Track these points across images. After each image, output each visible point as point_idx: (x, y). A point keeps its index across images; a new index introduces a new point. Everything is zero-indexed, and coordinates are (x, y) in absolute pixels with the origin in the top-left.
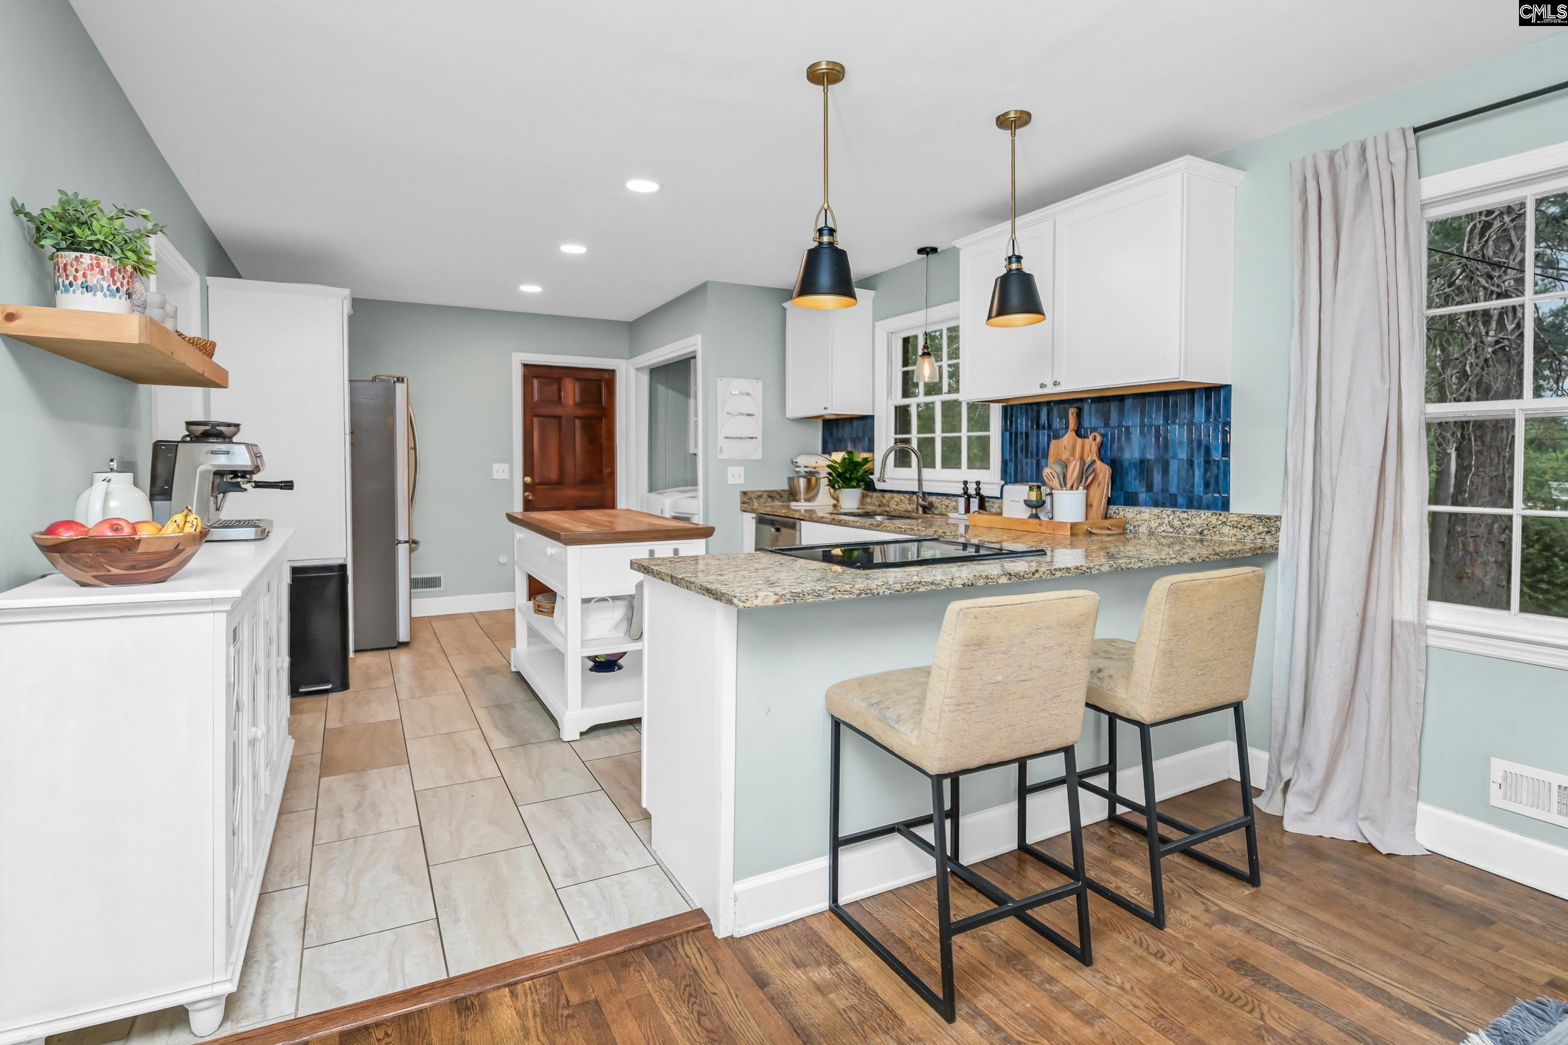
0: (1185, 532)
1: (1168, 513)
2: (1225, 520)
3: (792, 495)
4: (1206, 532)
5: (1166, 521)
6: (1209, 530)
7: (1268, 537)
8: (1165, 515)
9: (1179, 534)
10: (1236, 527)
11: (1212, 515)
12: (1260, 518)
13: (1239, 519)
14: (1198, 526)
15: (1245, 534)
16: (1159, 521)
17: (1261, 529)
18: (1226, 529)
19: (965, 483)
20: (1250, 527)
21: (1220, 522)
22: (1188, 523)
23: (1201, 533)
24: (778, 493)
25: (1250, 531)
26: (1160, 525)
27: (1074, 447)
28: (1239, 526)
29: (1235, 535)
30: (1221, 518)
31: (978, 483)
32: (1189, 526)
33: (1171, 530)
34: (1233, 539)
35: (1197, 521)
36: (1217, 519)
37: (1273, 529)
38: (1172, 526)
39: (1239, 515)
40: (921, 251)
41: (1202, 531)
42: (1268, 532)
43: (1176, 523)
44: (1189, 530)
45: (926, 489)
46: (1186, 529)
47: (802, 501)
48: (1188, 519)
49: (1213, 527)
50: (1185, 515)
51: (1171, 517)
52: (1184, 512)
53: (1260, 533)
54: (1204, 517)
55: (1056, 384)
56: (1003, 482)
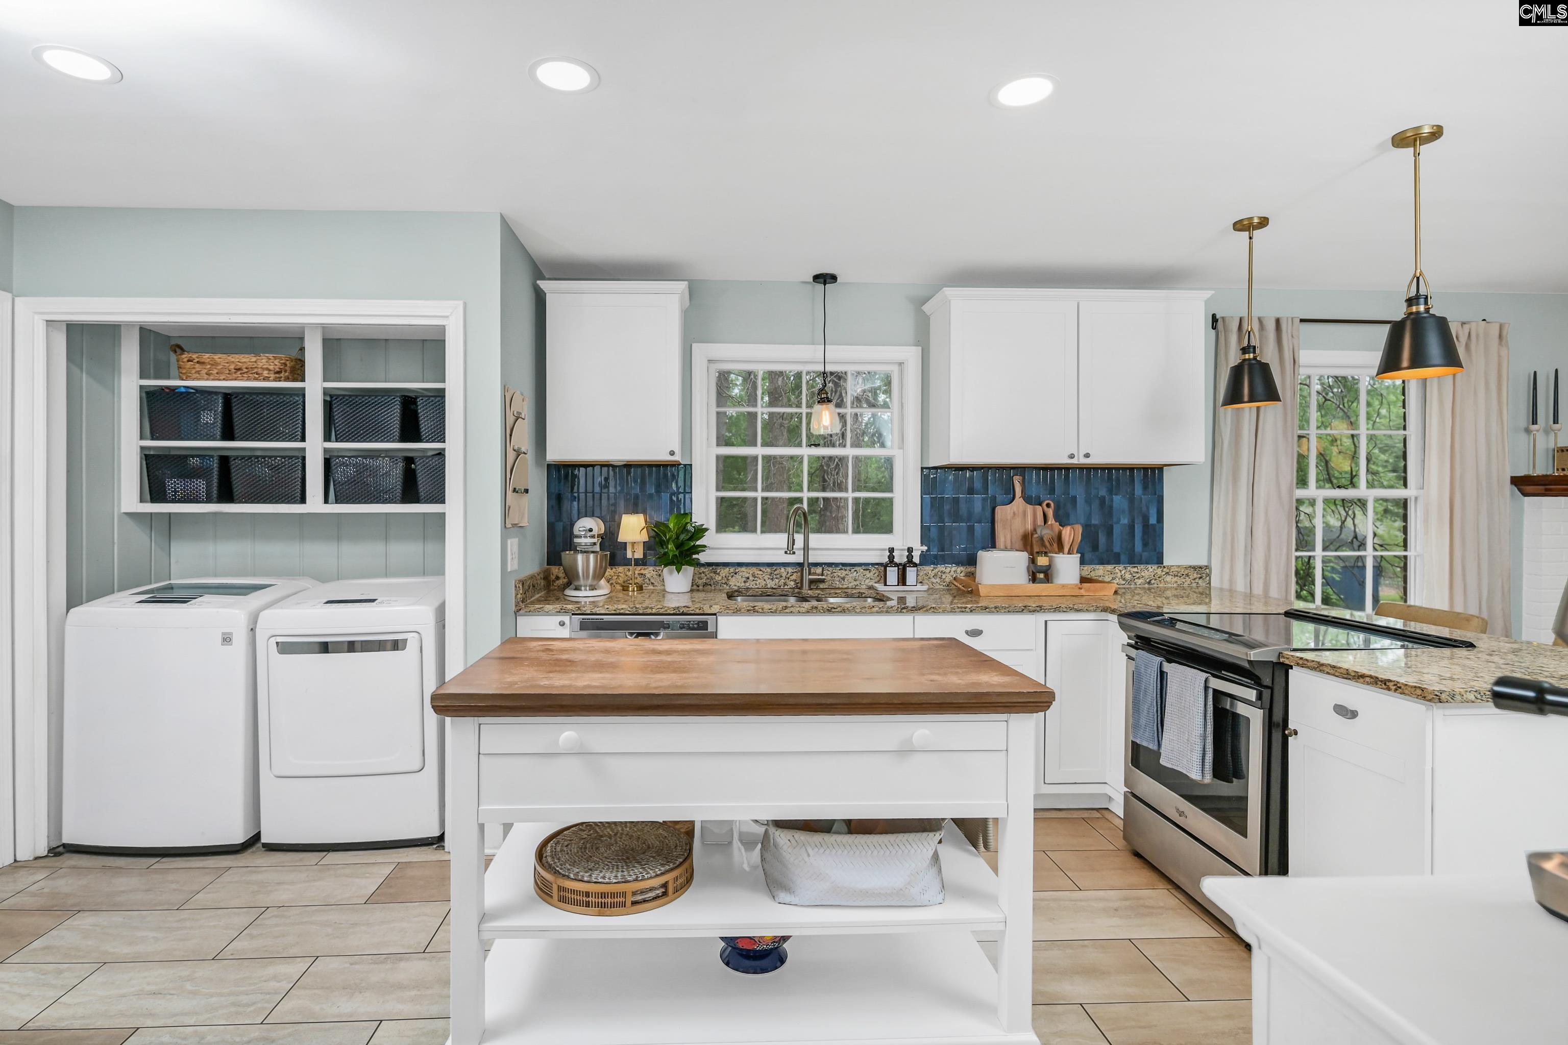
0: (1135, 583)
1: (1120, 568)
2: (1168, 571)
4: (1153, 582)
5: (1119, 575)
6: (1156, 580)
7: (1200, 581)
8: (1117, 571)
9: (1131, 585)
10: (1177, 576)
11: (1158, 568)
12: (1194, 568)
13: (1179, 570)
14: (1147, 577)
15: (1184, 580)
16: (1112, 576)
17: (1195, 575)
18: (1168, 578)
19: (891, 550)
20: (1187, 575)
21: (1164, 573)
22: (1136, 574)
23: (1149, 583)
25: (1187, 578)
26: (1113, 579)
27: (1025, 513)
28: (1179, 574)
29: (1176, 582)
30: (1164, 570)
31: (910, 550)
32: (1139, 578)
33: (1124, 582)
34: (1175, 585)
35: (1146, 574)
36: (1162, 571)
37: (1204, 575)
38: (1124, 579)
39: (1179, 566)
40: (817, 277)
41: (1150, 581)
42: (1201, 578)
43: (1128, 576)
44: (1139, 582)
45: (812, 560)
46: (1136, 580)
48: (1137, 572)
49: (1159, 577)
50: (1135, 570)
51: (1123, 572)
52: (1135, 567)
53: (1195, 579)
54: (1151, 570)
55: (1087, 456)
56: (925, 548)
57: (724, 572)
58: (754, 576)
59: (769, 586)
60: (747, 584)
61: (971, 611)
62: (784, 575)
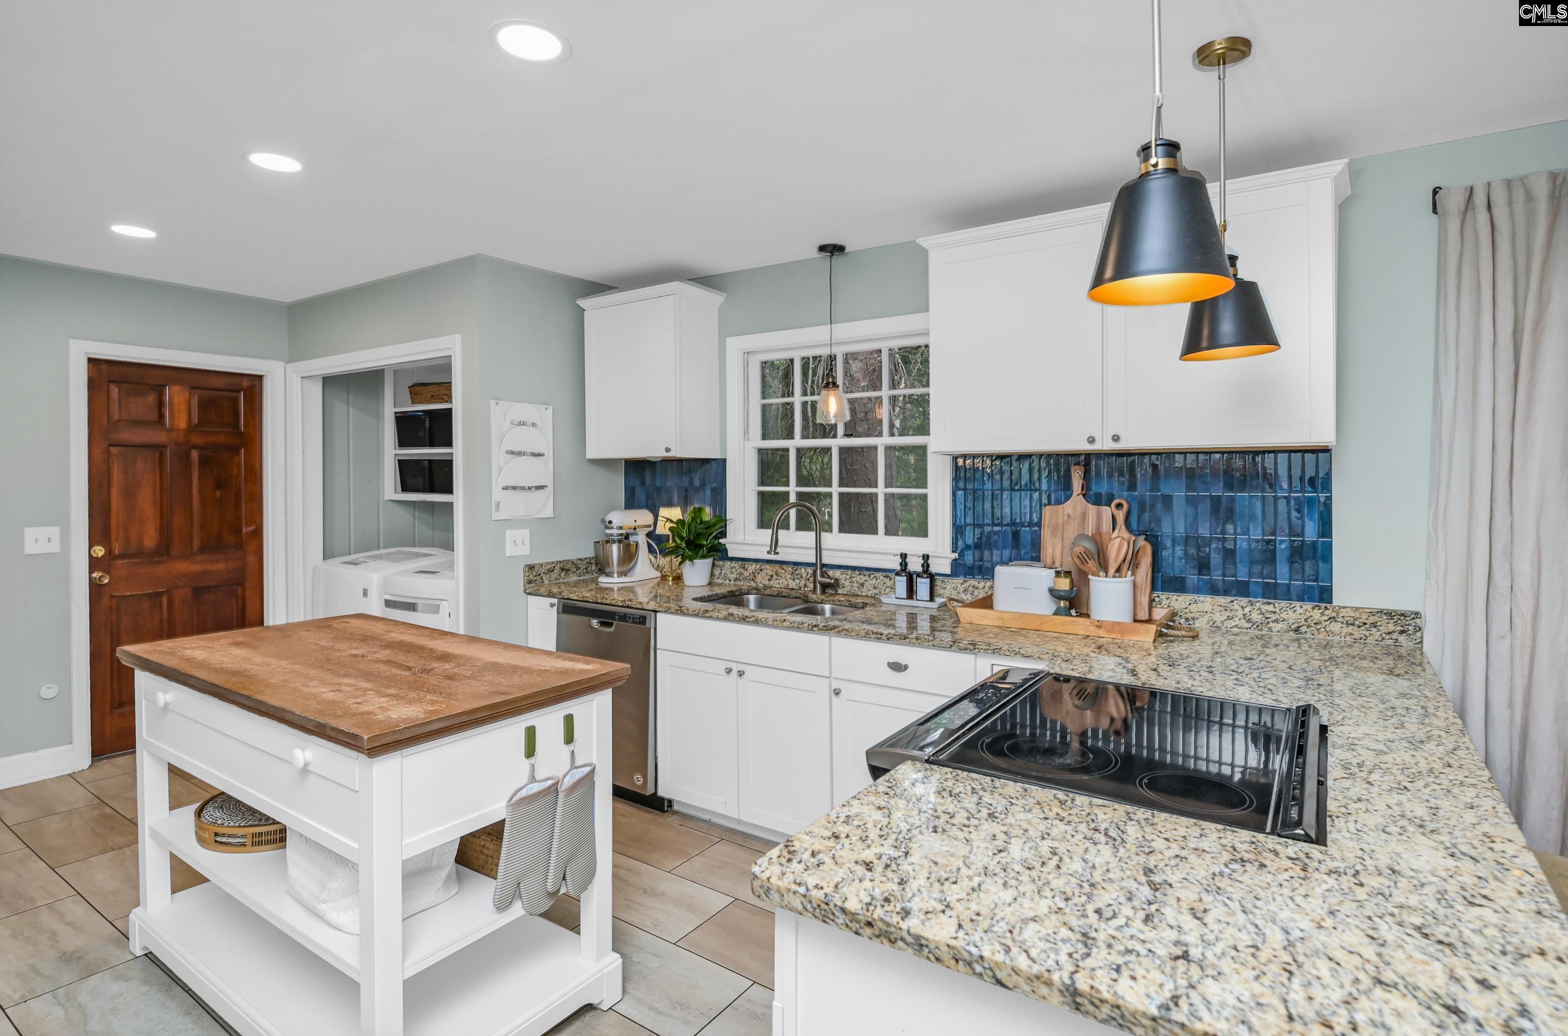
0: (1270, 628)
1: (1242, 603)
2: (1334, 614)
3: (600, 565)
4: (1303, 629)
5: (1240, 613)
6: (1309, 626)
7: (1402, 638)
8: (1236, 607)
9: (1261, 630)
10: (1353, 624)
11: (1313, 608)
12: (1390, 614)
13: (1357, 615)
14: (1291, 622)
15: (1367, 633)
16: (1228, 613)
17: (1391, 627)
18: (1335, 627)
19: (904, 556)
20: (1374, 625)
21: (1326, 618)
22: (1274, 617)
23: (1297, 630)
24: (572, 562)
25: (1374, 630)
26: (1228, 618)
27: (1084, 516)
28: (1357, 623)
29: (1351, 634)
30: (1327, 612)
31: (926, 557)
32: (1276, 621)
33: (1249, 625)
34: (1348, 638)
35: (1290, 616)
36: (1322, 614)
37: (1410, 628)
38: (1249, 621)
39: (1357, 609)
40: (822, 248)
41: (1298, 627)
42: (1402, 632)
43: (1256, 616)
44: (1277, 627)
46: (1271, 624)
47: (616, 575)
48: (1274, 613)
49: (1316, 624)
50: (1271, 608)
51: (1247, 610)
52: (1269, 603)
53: (1389, 633)
54: (1301, 611)
55: (1116, 438)
56: (956, 555)
57: (752, 567)
58: (777, 574)
59: (790, 586)
60: (771, 583)
61: (888, 639)
62: (804, 576)
